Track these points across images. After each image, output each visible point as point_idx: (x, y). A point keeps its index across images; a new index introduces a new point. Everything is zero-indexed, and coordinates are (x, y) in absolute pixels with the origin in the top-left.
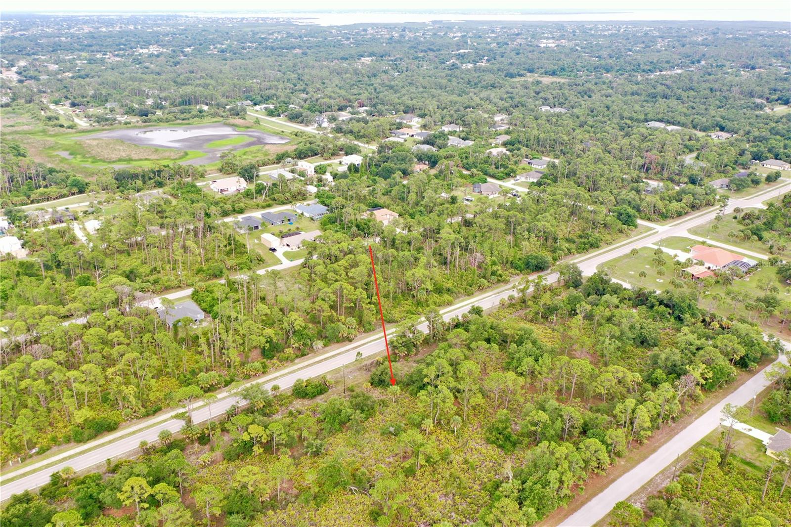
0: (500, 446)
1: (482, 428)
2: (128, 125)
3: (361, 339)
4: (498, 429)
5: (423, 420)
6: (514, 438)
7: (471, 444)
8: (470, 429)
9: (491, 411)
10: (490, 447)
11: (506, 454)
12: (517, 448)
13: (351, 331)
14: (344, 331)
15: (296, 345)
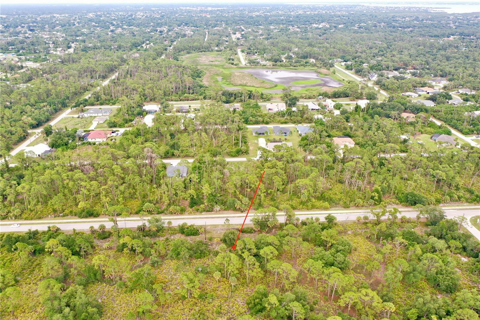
2: (264, 67)
13: (243, 206)
14: (238, 204)
15: (206, 204)
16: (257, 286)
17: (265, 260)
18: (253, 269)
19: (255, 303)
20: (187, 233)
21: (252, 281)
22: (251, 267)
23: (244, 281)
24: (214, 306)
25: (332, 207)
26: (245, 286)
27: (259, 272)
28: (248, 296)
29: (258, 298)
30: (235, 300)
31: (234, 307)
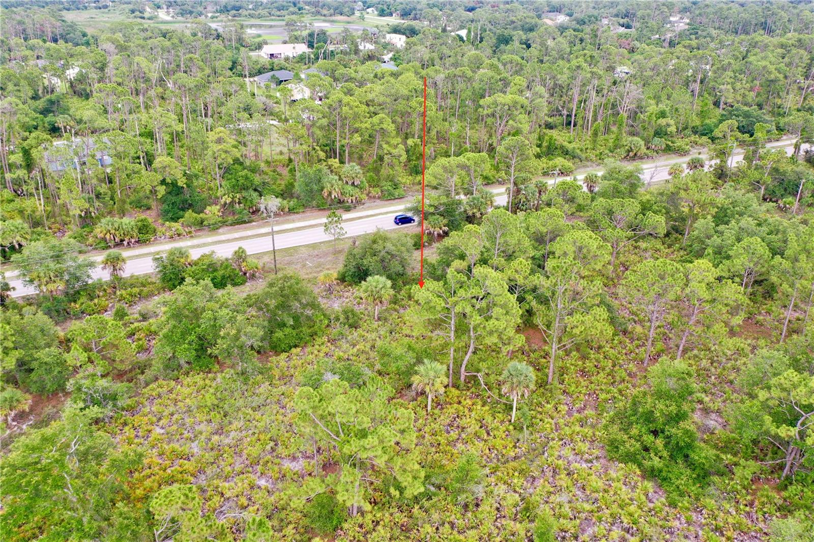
0: (651, 474)
1: (599, 409)
2: (215, 19)
3: (370, 208)
4: (649, 417)
5: (419, 361)
6: (704, 453)
7: (558, 453)
8: (563, 408)
9: (632, 367)
10: (617, 471)
11: (673, 505)
12: (711, 489)
13: (349, 189)
14: (332, 185)
15: (227, 199)
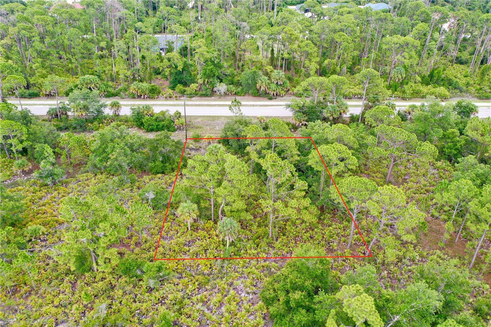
13: (273, 86)
14: (262, 82)
15: (201, 81)
16: (298, 251)
17: (322, 180)
18: (287, 199)
19: (287, 302)
20: (149, 125)
21: (283, 231)
22: (283, 192)
23: (260, 230)
24: (161, 301)
25: (454, 97)
26: (263, 244)
27: (306, 208)
28: (271, 274)
29: (301, 288)
30: (231, 284)
31: (223, 309)
